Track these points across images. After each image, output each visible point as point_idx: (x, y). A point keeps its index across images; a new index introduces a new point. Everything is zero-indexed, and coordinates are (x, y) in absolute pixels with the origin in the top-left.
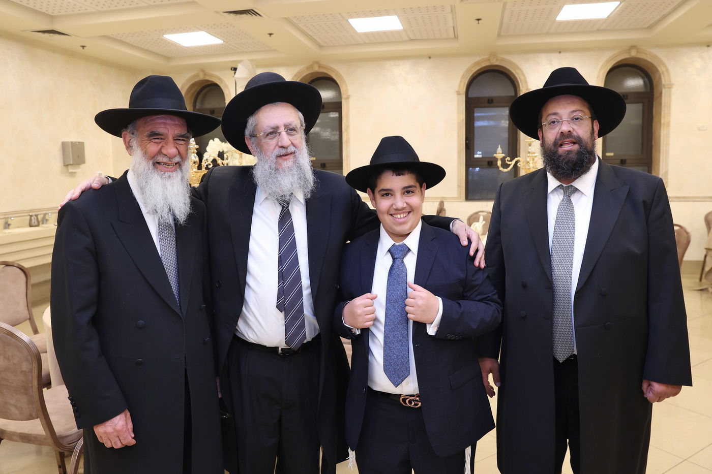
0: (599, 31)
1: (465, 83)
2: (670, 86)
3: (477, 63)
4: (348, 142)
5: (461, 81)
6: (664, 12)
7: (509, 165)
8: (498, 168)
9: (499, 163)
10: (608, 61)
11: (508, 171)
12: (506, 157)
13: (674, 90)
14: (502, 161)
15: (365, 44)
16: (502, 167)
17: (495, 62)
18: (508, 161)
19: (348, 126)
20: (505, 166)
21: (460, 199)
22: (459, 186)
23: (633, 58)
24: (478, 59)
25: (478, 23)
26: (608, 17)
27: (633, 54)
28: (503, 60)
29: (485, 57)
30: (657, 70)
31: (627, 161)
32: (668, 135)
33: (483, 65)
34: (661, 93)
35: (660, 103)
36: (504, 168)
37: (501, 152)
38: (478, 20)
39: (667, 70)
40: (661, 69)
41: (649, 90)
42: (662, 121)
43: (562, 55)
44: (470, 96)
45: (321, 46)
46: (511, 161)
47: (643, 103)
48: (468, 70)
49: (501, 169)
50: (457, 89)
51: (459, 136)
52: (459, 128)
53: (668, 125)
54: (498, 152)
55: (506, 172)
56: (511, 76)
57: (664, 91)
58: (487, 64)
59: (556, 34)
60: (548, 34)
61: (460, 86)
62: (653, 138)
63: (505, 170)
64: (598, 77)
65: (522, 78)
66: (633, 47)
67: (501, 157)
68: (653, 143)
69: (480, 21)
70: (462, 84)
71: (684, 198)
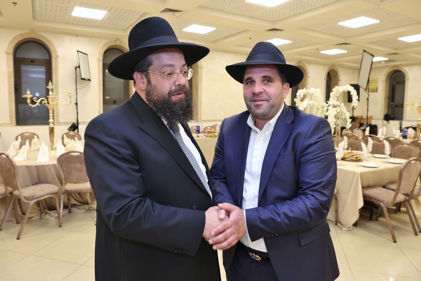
0: (98, 27)
1: (12, 47)
3: (21, 35)
5: (9, 45)
7: (36, 103)
8: (28, 104)
9: (29, 101)
10: (105, 45)
11: (36, 107)
12: (34, 97)
14: (30, 100)
16: (31, 104)
17: (34, 36)
18: (35, 100)
20: (33, 102)
21: (12, 124)
22: (10, 116)
23: (118, 45)
24: (21, 32)
26: (102, 19)
27: (118, 43)
28: (40, 35)
29: (27, 32)
33: (26, 37)
36: (32, 104)
37: (30, 94)
38: (15, 3)
43: (78, 38)
44: (17, 56)
46: (37, 100)
48: (14, 39)
49: (30, 105)
50: (6, 50)
51: (9, 82)
52: (9, 77)
54: (27, 94)
55: (34, 107)
56: (46, 46)
58: (29, 36)
59: (73, 24)
60: (68, 23)
61: (8, 48)
63: (33, 106)
64: (99, 53)
65: (53, 48)
66: (118, 39)
67: (30, 97)
69: (16, 5)
70: (10, 47)
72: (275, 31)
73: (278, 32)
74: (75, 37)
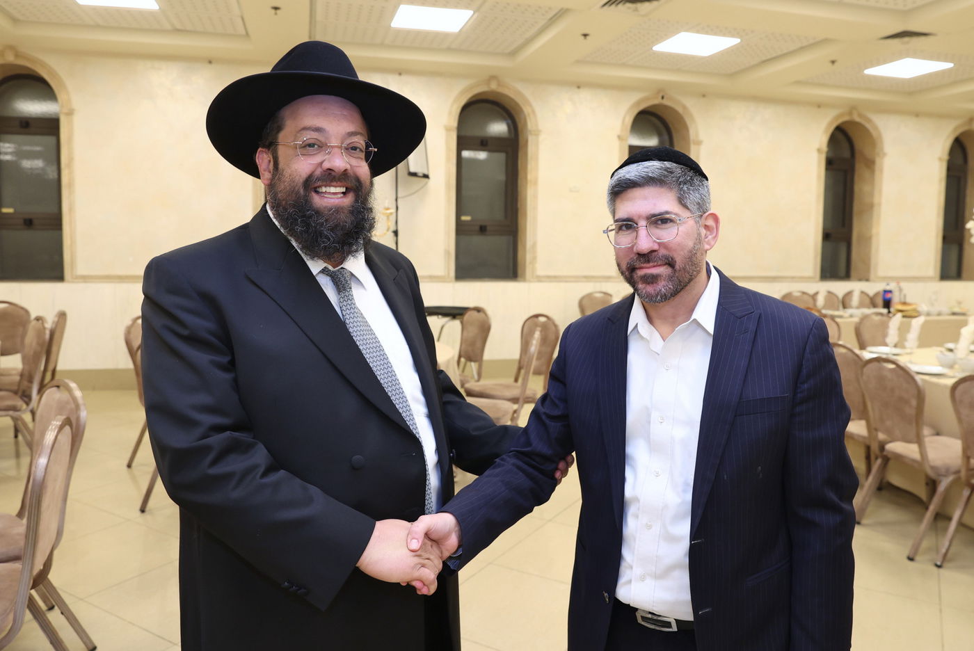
2: (538, 133)
4: (71, 185)
6: (528, 35)
13: (542, 137)
15: (97, 27)
19: (71, 159)
25: (276, 14)
30: (521, 110)
31: (488, 228)
32: (535, 197)
34: (527, 141)
35: (526, 154)
38: (276, 8)
39: (534, 112)
40: (526, 110)
41: (513, 136)
42: (529, 177)
45: (15, 20)
47: (507, 153)
53: (536, 183)
57: (531, 139)
60: (382, 45)
62: (519, 198)
68: (519, 206)
69: (278, 11)
71: (555, 277)
72: (906, 39)
73: (915, 40)
74: (397, 77)
